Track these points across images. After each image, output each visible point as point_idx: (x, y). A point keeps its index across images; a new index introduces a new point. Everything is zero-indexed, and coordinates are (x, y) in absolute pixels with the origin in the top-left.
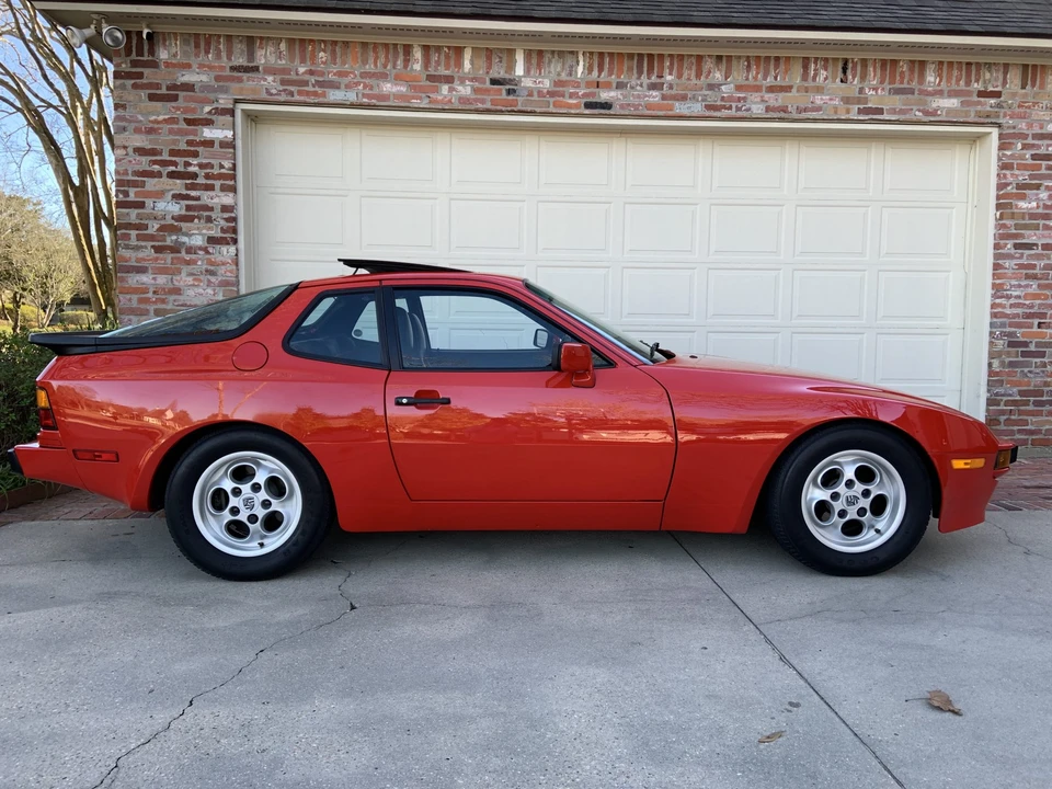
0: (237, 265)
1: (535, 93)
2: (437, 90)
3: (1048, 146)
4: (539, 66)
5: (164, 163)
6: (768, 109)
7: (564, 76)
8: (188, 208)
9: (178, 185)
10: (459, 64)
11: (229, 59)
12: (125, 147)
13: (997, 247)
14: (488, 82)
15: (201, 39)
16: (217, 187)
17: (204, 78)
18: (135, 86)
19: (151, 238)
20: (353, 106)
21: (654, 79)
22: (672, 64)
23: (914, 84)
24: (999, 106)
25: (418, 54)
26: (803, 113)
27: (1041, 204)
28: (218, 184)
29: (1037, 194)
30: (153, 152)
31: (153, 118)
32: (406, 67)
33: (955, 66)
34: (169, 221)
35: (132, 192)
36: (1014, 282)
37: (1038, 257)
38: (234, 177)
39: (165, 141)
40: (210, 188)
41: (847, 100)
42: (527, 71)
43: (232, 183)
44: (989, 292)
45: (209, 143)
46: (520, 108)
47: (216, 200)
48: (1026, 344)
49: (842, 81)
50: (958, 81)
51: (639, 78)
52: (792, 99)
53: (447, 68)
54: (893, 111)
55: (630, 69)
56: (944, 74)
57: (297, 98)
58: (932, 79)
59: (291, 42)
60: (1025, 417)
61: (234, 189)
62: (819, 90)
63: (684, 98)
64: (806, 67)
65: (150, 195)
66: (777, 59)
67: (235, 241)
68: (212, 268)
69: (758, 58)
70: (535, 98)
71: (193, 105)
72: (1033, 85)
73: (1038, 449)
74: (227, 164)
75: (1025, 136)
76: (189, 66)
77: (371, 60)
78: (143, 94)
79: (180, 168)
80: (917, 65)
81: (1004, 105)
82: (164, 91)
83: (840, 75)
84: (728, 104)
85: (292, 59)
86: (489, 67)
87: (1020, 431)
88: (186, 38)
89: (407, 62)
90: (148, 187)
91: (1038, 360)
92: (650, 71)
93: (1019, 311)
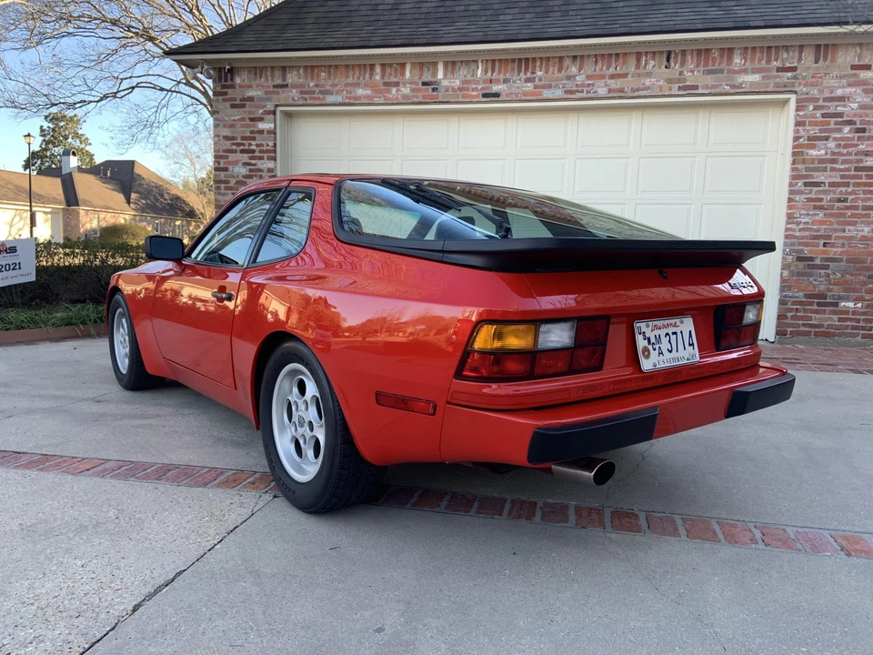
1: (450, 90)
2: (389, 92)
3: (837, 106)
4: (453, 70)
5: (238, 145)
6: (610, 91)
7: (469, 77)
8: (251, 170)
9: (245, 158)
10: (403, 74)
11: (272, 80)
12: (218, 136)
13: (791, 185)
14: (420, 83)
15: (258, 70)
16: (266, 158)
17: (259, 93)
18: (224, 100)
19: (230, 188)
20: (340, 104)
21: (529, 75)
22: (541, 64)
23: (724, 66)
24: (795, 78)
25: (378, 69)
26: (636, 92)
27: (829, 151)
28: (266, 155)
29: (826, 144)
30: (233, 138)
31: (233, 118)
32: (371, 78)
33: (758, 50)
34: (240, 178)
36: (803, 212)
37: (825, 192)
38: (275, 152)
39: (240, 131)
40: (261, 158)
41: (670, 81)
42: (445, 75)
43: (273, 155)
44: (784, 219)
45: (261, 132)
46: (441, 100)
47: (265, 165)
48: (812, 259)
49: (666, 67)
50: (760, 61)
51: (519, 75)
52: (628, 83)
53: (396, 77)
54: (707, 87)
55: (513, 69)
56: (749, 56)
57: (309, 102)
58: (738, 61)
59: (306, 68)
60: (810, 315)
61: (274, 159)
62: (649, 75)
63: (549, 87)
64: (638, 60)
65: (230, 163)
66: (617, 55)
69: (603, 55)
70: (450, 92)
71: (253, 110)
72: (825, 60)
73: (820, 339)
74: (271, 144)
75: (817, 100)
76: (251, 86)
77: (351, 76)
78: (228, 104)
79: (247, 147)
80: (726, 52)
81: (799, 77)
82: (238, 102)
83: (665, 63)
84: (580, 89)
85: (306, 79)
86: (421, 75)
87: (804, 325)
88: (250, 70)
89: (371, 75)
90: (230, 159)
91: (822, 271)
92: (526, 69)
93: (807, 233)
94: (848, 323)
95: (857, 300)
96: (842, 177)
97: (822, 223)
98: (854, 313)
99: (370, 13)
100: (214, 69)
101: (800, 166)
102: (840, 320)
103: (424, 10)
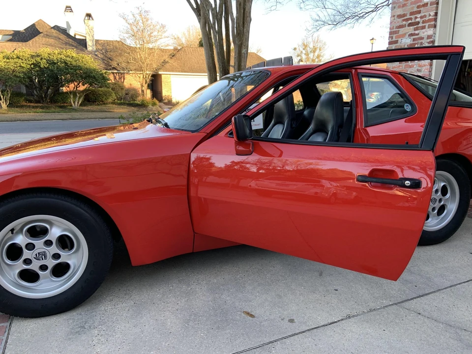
5: (407, 20)
8: (414, 40)
9: (411, 30)
12: (394, 16)
16: (427, 27)
28: (427, 25)
30: (404, 15)
38: (435, 20)
39: (409, 8)
40: (423, 28)
43: (433, 23)
45: (426, 5)
47: (425, 34)
61: (435, 26)
65: (400, 36)
68: (420, 68)
74: (432, 13)
79: (413, 21)
90: (401, 33)
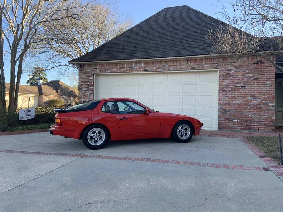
0: (93, 97)
2: (121, 70)
3: (229, 72)
4: (136, 65)
5: (85, 83)
6: (174, 69)
7: (140, 66)
8: (87, 89)
9: (86, 86)
10: (124, 65)
11: (93, 67)
12: (80, 81)
13: (219, 91)
14: (129, 68)
15: (89, 65)
17: (90, 70)
18: (81, 72)
19: (82, 94)
20: (109, 73)
22: (157, 63)
24: (218, 65)
25: (118, 65)
26: (180, 69)
27: (228, 83)
28: (91, 85)
29: (227, 81)
30: (83, 81)
31: (83, 77)
33: (209, 59)
34: (85, 91)
35: (80, 87)
36: (222, 98)
37: (227, 93)
38: (93, 84)
39: (85, 80)
40: (90, 86)
41: (188, 67)
42: (135, 66)
44: (218, 99)
45: (90, 80)
46: (133, 71)
47: (91, 88)
48: (225, 109)
50: (209, 62)
52: (178, 67)
54: (197, 68)
55: (151, 64)
56: (206, 61)
57: (102, 72)
58: (204, 62)
59: (101, 64)
60: (226, 123)
61: (93, 86)
62: (183, 65)
63: (159, 68)
64: (180, 62)
65: (82, 87)
66: (175, 61)
67: (93, 94)
68: (90, 98)
69: (172, 61)
70: (136, 70)
71: (88, 74)
72: (225, 61)
74: (92, 82)
75: (224, 70)
76: (88, 69)
77: (112, 66)
78: (82, 73)
79: (87, 83)
80: (201, 60)
82: (85, 73)
83: (186, 62)
84: (167, 69)
85: (101, 67)
86: (129, 66)
87: (225, 126)
88: (88, 65)
89: (117, 66)
90: (83, 86)
91: (228, 112)
92: (154, 64)
93: (224, 103)
94: (236, 125)
95: (238, 120)
96: (231, 89)
97: (227, 100)
98: (237, 123)
99: (117, 51)
100: (79, 65)
101: (221, 87)
102: (234, 125)
103: (130, 50)
